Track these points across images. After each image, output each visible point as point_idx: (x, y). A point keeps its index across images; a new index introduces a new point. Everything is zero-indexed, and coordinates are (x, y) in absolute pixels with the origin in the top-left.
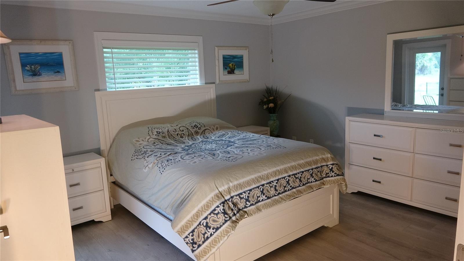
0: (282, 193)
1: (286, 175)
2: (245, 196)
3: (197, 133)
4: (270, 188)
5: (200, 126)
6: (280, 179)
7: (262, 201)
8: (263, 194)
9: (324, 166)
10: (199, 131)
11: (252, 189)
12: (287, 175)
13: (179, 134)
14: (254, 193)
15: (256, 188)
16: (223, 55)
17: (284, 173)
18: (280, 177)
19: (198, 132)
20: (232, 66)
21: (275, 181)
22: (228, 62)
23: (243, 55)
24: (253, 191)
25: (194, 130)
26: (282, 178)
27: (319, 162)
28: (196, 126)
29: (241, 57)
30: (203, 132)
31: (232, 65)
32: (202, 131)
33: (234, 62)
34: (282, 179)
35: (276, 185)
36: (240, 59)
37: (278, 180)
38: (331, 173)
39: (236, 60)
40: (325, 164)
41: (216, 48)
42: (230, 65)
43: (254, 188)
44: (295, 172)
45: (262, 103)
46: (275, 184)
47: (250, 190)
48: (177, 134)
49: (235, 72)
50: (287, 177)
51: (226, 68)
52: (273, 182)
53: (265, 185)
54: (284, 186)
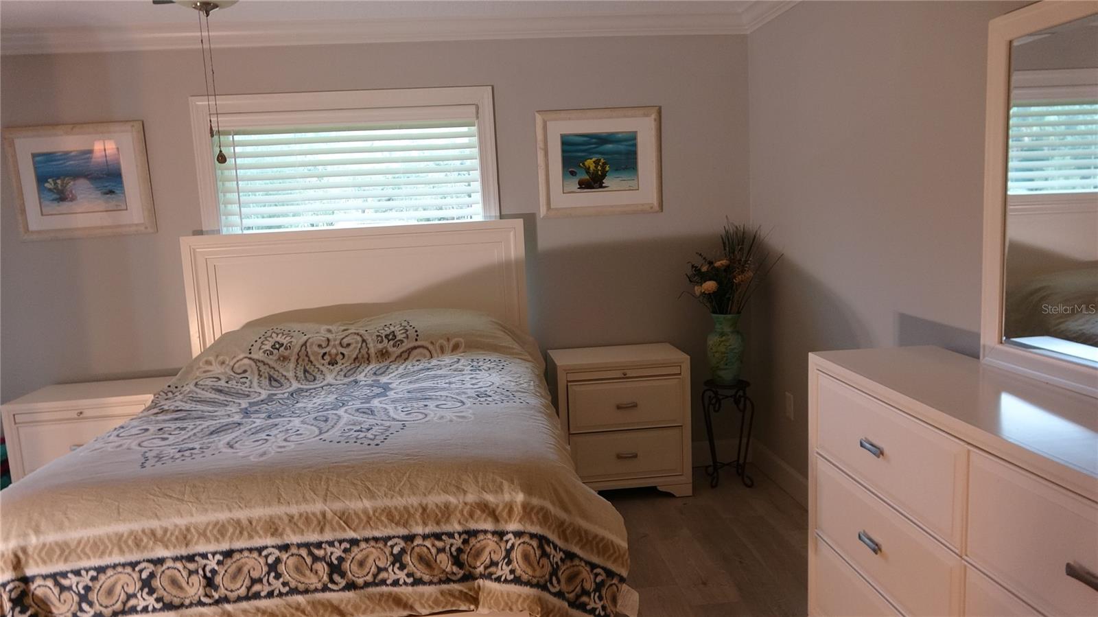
0: (239, 599)
1: (269, 541)
2: (78, 583)
3: (383, 355)
4: (185, 574)
5: (404, 335)
6: (241, 551)
7: (142, 611)
8: (146, 590)
9: (485, 532)
10: (391, 349)
11: (107, 567)
12: (274, 544)
13: (330, 355)
14: (112, 579)
15: (124, 565)
16: (562, 136)
17: (261, 532)
18: (238, 545)
19: (387, 352)
20: (596, 167)
21: (214, 554)
22: (580, 154)
23: (636, 132)
24: (110, 572)
25: (380, 346)
26: (250, 550)
27: (459, 515)
28: (391, 337)
29: (631, 139)
30: (405, 355)
31: (596, 163)
32: (403, 352)
33: (602, 153)
34: (246, 554)
35: (216, 568)
36: (625, 143)
37: (227, 554)
39: (609, 147)
40: (489, 526)
41: (539, 118)
42: (586, 163)
43: (115, 566)
44: (314, 537)
46: (212, 564)
47: (101, 570)
48: (325, 354)
49: (606, 182)
50: (270, 550)
51: (573, 174)
52: (204, 556)
53: (169, 564)
54: (251, 579)
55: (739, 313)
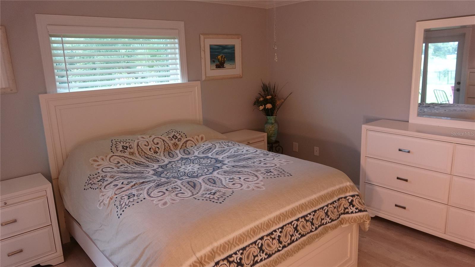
0: (289, 244)
1: (294, 219)
2: (237, 258)
3: (175, 146)
4: (271, 240)
5: (180, 136)
6: (285, 225)
7: (260, 262)
8: (261, 252)
9: (342, 198)
10: (178, 143)
11: (246, 247)
12: (295, 219)
13: (153, 149)
14: (248, 251)
15: (252, 244)
16: (210, 45)
17: (291, 216)
18: (284, 223)
19: (177, 144)
20: (222, 59)
21: (278, 229)
22: (216, 53)
23: (234, 45)
24: (247, 249)
25: (172, 142)
26: (288, 224)
28: (175, 137)
29: (233, 48)
31: (222, 57)
32: (183, 144)
33: (223, 53)
34: (287, 226)
35: (280, 234)
36: (231, 49)
37: (282, 228)
38: (350, 208)
39: (226, 50)
40: (343, 196)
41: (202, 37)
42: (218, 57)
43: (249, 246)
44: (305, 213)
45: (257, 103)
46: (278, 233)
47: (244, 249)
48: (150, 149)
49: (225, 65)
50: (294, 222)
51: (214, 61)
52: (275, 231)
53: (265, 238)
54: (290, 235)
55: (276, 115)
